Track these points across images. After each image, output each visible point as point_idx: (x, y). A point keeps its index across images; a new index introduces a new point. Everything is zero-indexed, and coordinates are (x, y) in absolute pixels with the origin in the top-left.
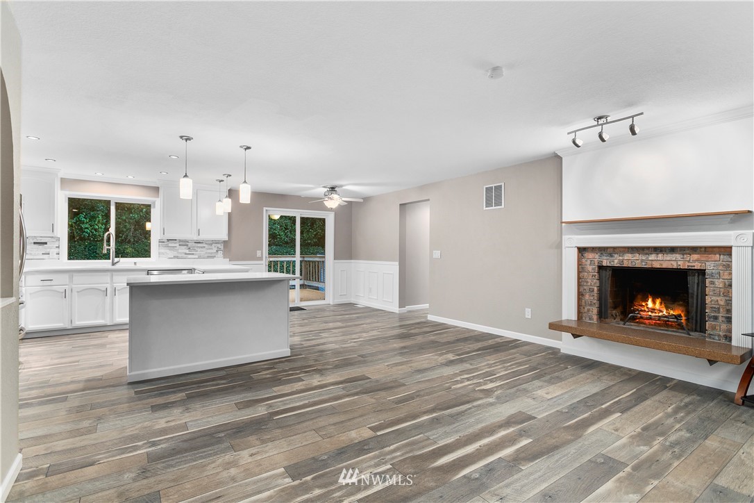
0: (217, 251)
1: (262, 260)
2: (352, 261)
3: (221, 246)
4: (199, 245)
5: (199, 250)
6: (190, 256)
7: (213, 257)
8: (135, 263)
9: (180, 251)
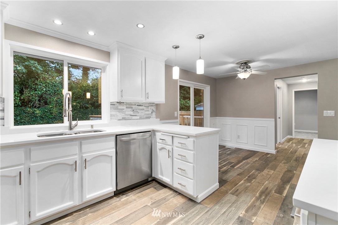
0: (152, 112)
1: (177, 119)
2: (217, 118)
3: (154, 108)
4: (140, 107)
5: (140, 112)
6: (134, 117)
7: (149, 118)
8: (92, 126)
9: (127, 113)
